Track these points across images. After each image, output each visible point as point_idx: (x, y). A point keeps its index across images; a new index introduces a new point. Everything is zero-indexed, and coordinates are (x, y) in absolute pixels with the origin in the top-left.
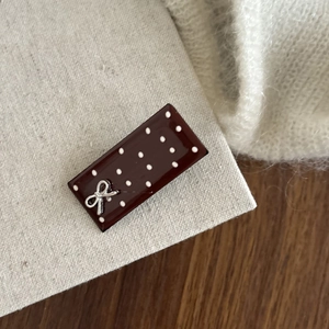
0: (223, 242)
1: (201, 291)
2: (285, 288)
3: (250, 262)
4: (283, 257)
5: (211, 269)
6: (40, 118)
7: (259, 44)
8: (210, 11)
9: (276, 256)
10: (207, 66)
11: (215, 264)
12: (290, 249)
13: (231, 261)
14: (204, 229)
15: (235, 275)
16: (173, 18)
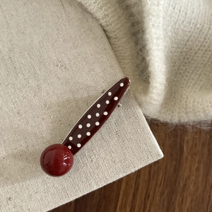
0: (142, 177)
3: (160, 190)
4: (181, 185)
6: (17, 100)
8: (129, 24)
9: (177, 184)
10: (128, 61)
11: (137, 191)
12: (186, 180)
13: (148, 189)
14: (129, 173)
15: (150, 198)
16: (104, 30)
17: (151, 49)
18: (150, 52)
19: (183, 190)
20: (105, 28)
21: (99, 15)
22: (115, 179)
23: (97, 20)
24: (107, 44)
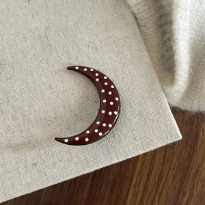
0: (157, 159)
1: (141, 189)
2: (194, 190)
3: (173, 173)
4: (194, 170)
6: (50, 75)
7: (188, 39)
9: (190, 169)
10: (155, 50)
11: (151, 173)
12: (199, 166)
13: (161, 171)
14: (148, 150)
15: (163, 180)
19: (195, 176)
20: (136, 16)
21: (133, 2)
22: (134, 155)
23: (129, 7)
24: (137, 30)
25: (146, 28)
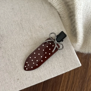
0: (71, 74)
1: (65, 88)
2: (88, 87)
3: (79, 80)
4: (87, 79)
5: (68, 82)
9: (86, 78)
10: (68, 27)
11: (69, 80)
12: (89, 77)
13: (73, 80)
15: (74, 84)
17: (77, 23)
18: (77, 24)
19: (88, 81)
21: (57, 7)
22: (61, 74)
24: (60, 19)
25: (63, 18)
